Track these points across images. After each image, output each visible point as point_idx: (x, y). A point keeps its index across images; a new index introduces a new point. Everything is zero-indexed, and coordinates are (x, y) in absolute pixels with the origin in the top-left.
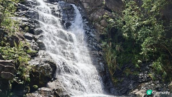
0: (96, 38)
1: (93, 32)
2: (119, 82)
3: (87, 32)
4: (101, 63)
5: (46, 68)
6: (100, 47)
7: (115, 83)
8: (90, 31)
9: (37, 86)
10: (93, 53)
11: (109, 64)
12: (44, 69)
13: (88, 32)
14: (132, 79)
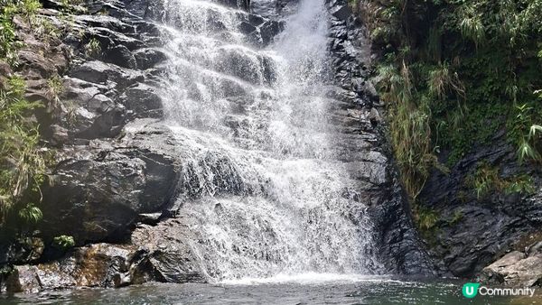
0: (361, 61)
1: (355, 39)
2: (440, 224)
3: (333, 42)
4: (374, 155)
5: (119, 173)
6: (374, 91)
7: (425, 228)
8: (344, 38)
9: (70, 239)
10: (346, 120)
11: (399, 154)
12: (108, 174)
13: (337, 42)
14: (505, 212)
